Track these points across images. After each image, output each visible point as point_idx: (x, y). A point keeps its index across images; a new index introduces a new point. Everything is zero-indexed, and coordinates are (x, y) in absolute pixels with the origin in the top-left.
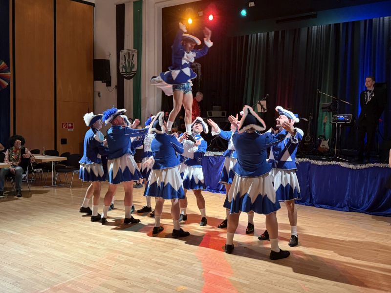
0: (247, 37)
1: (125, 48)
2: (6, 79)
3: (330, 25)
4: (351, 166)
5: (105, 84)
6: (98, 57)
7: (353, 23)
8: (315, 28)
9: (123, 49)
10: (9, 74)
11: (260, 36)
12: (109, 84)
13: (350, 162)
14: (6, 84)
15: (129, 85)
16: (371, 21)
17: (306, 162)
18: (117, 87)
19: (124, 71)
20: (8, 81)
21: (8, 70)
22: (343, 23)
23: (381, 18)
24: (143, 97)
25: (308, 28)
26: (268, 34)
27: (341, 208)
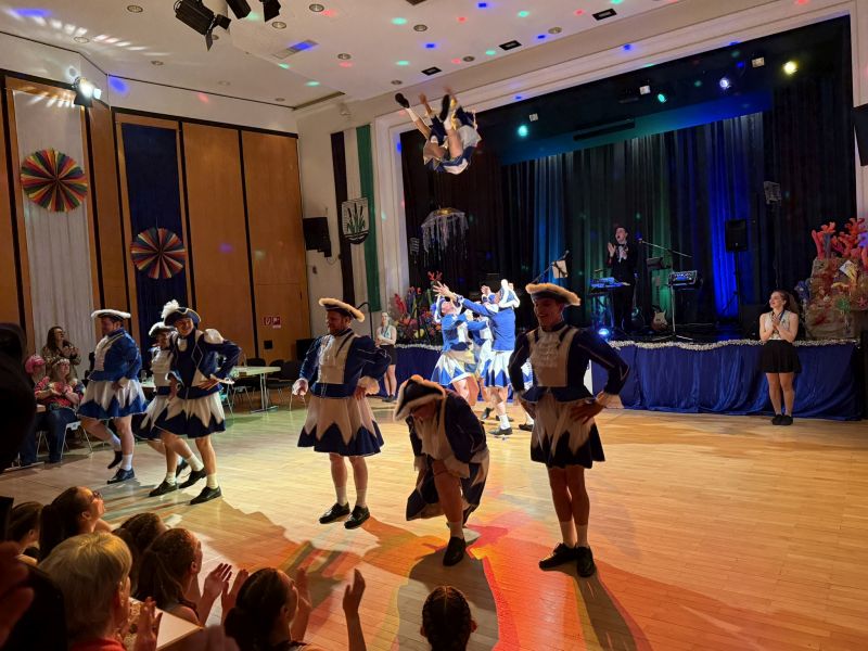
0: (532, 163)
1: (350, 197)
2: (179, 258)
3: (658, 135)
4: (697, 347)
5: (323, 253)
6: (309, 215)
7: (693, 130)
8: (635, 141)
9: (346, 199)
10: (183, 251)
11: (552, 161)
12: (328, 254)
13: (695, 342)
14: (180, 266)
15: (358, 252)
16: (720, 124)
17: (630, 346)
18: (340, 257)
19: (350, 232)
20: (182, 262)
21: (182, 246)
22: (679, 131)
23: (736, 119)
24: (380, 270)
25: (626, 142)
26: (564, 156)
27: (687, 409)
